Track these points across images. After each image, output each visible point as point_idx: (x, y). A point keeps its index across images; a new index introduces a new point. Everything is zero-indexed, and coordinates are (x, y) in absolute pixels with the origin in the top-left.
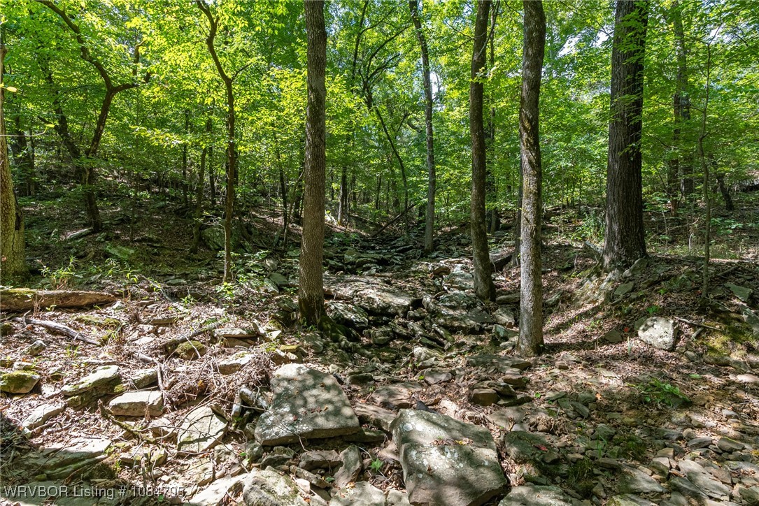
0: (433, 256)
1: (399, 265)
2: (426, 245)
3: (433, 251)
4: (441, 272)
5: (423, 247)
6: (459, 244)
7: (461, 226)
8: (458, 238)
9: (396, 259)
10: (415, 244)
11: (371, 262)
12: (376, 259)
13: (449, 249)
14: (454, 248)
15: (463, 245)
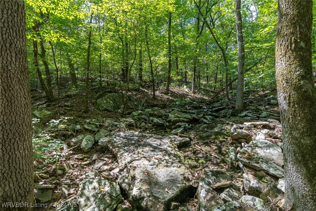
0: (242, 115)
1: (207, 123)
2: (236, 106)
3: (243, 111)
4: (240, 138)
5: (233, 108)
6: (269, 104)
7: (272, 91)
8: (268, 99)
9: (207, 119)
10: (228, 105)
11: (184, 121)
12: (188, 119)
13: (258, 109)
14: (262, 108)
15: (272, 105)
